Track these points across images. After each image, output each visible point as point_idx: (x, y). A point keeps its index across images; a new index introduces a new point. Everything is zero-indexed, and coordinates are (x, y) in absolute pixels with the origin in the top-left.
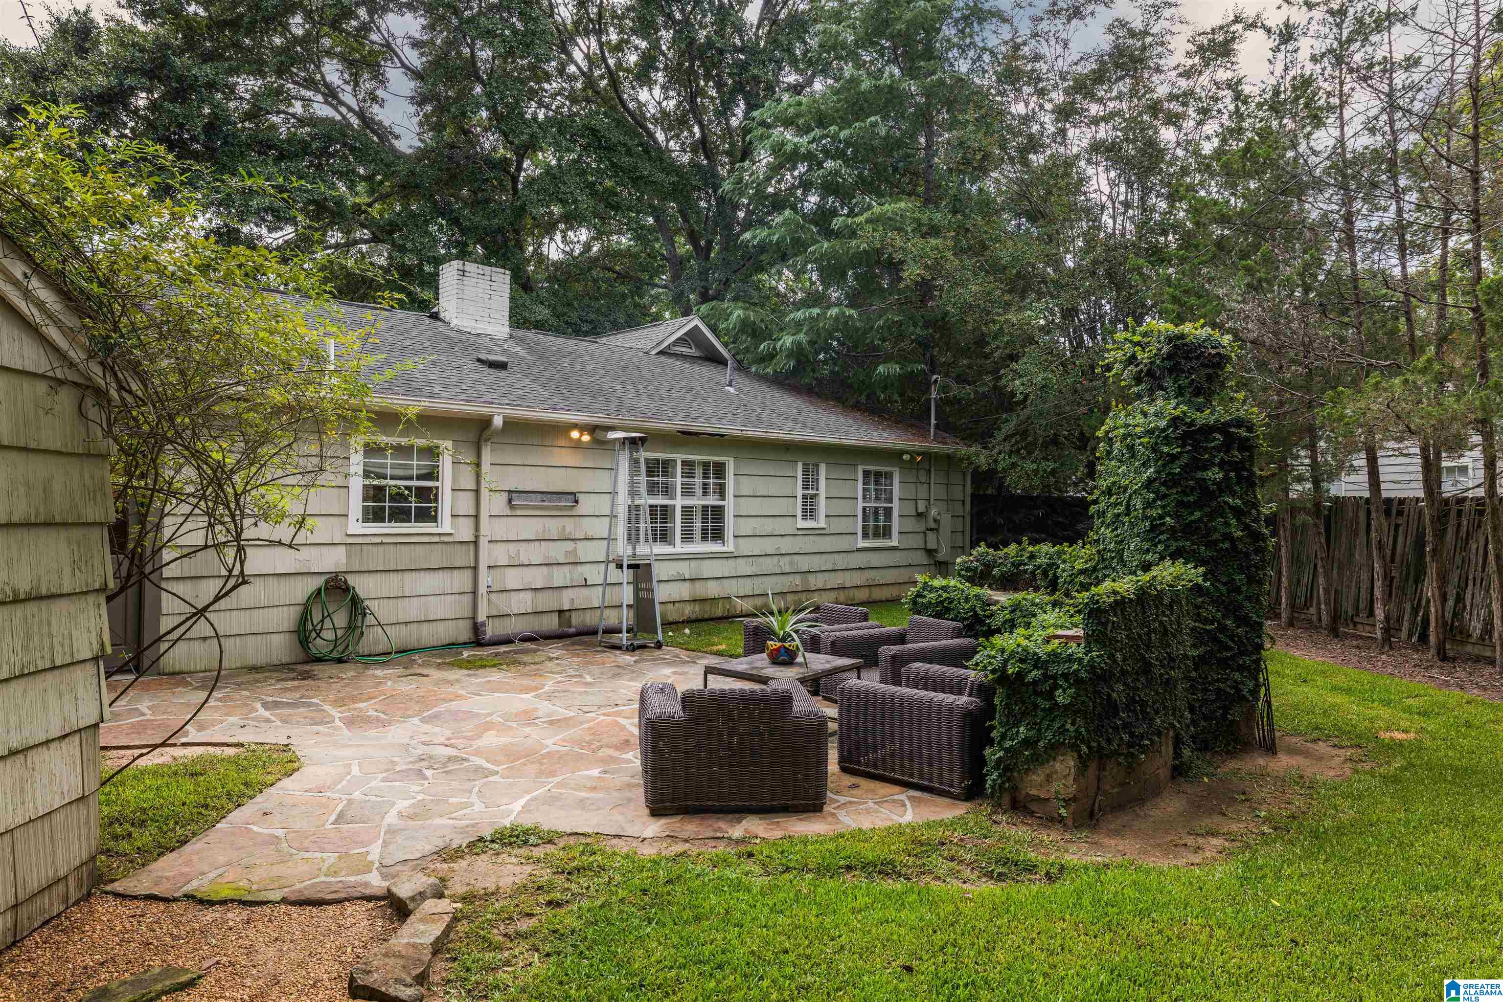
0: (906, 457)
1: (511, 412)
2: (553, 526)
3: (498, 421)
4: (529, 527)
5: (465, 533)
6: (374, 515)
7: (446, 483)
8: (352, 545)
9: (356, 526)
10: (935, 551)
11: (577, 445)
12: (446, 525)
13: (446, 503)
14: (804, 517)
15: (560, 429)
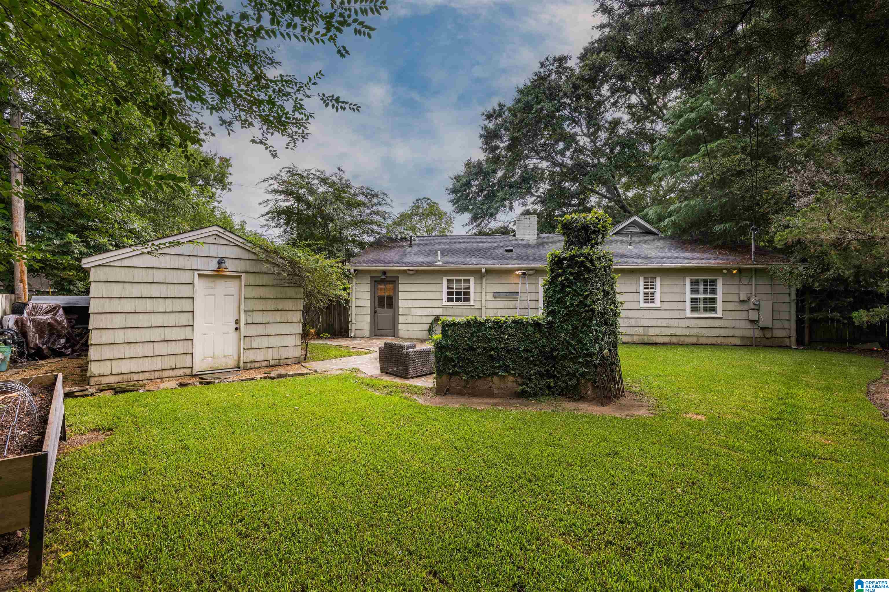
0: (725, 271)
1: (488, 267)
2: (511, 304)
3: (484, 270)
4: (501, 304)
5: (478, 305)
6: (450, 300)
7: (472, 290)
8: (444, 308)
9: (445, 303)
10: (758, 321)
11: (518, 276)
12: (472, 303)
13: (472, 297)
14: (645, 302)
15: (511, 271)
